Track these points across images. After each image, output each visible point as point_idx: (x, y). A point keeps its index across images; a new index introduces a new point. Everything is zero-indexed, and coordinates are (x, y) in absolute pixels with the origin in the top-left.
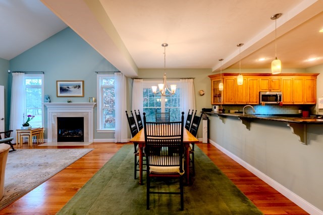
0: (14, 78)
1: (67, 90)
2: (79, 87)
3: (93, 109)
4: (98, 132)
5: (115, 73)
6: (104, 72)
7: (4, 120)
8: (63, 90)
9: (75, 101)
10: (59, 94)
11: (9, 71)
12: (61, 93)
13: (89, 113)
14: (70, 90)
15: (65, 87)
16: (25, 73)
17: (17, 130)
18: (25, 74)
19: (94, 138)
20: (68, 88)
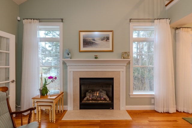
0: (25, 27)
1: (93, 43)
2: (108, 39)
3: (125, 67)
4: (131, 97)
5: (156, 21)
6: (138, 20)
7: (15, 82)
8: (87, 43)
9: (102, 57)
10: (82, 49)
11: (19, 18)
12: (84, 47)
13: (121, 73)
14: (96, 42)
15: (90, 39)
16: (40, 20)
17: (34, 98)
18: (40, 22)
19: (126, 105)
20: (94, 40)
